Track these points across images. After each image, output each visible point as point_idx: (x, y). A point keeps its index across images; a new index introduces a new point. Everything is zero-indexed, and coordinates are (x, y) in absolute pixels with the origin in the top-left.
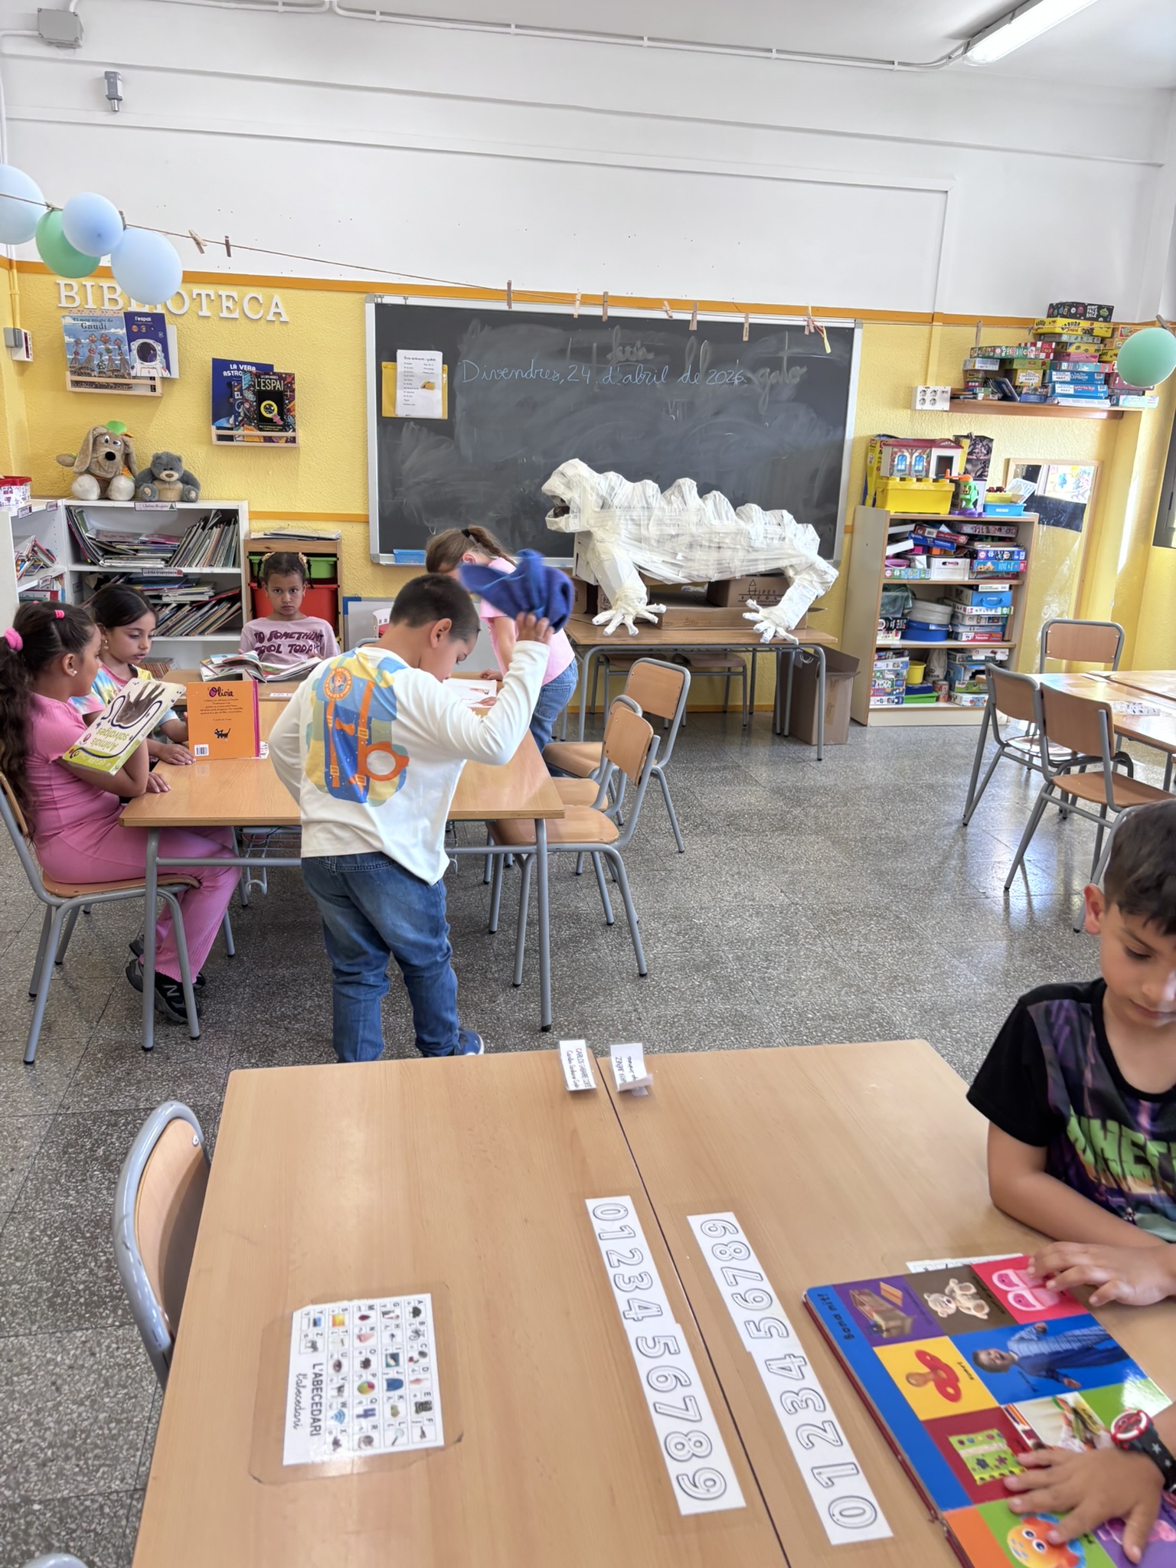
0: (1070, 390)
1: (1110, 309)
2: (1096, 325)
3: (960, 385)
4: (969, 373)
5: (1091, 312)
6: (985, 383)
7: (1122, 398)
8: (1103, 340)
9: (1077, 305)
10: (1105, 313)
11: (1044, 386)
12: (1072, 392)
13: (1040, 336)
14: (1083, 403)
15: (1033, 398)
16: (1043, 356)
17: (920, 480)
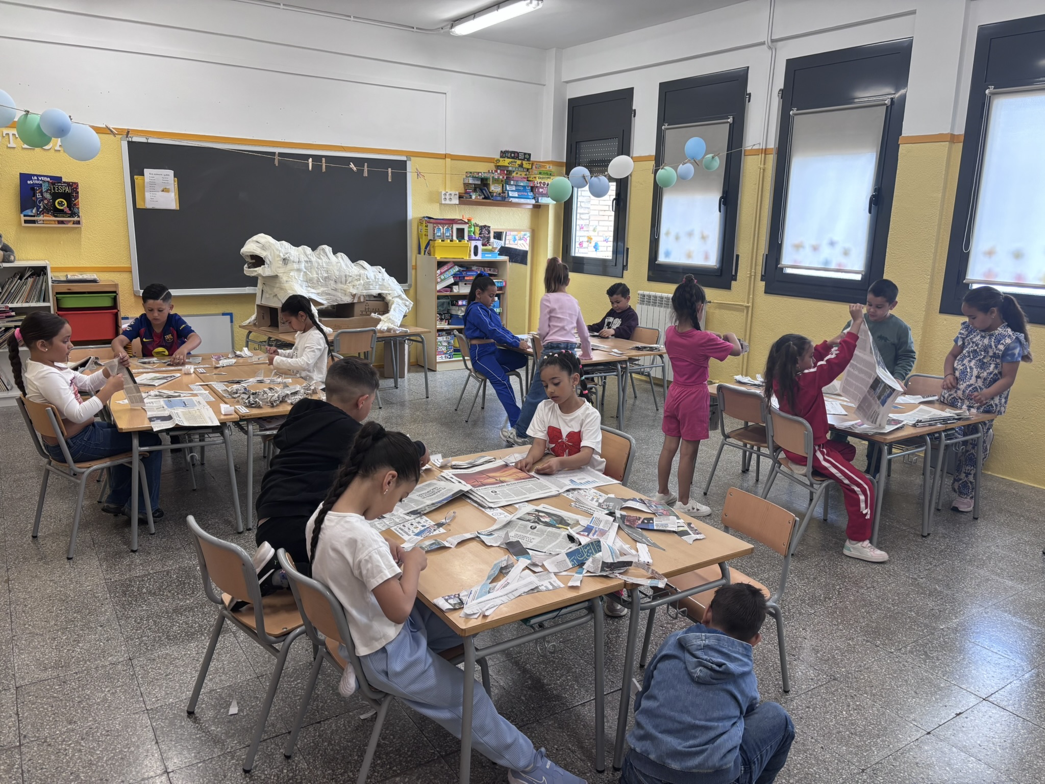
0: (516, 194)
1: (530, 155)
2: (524, 163)
3: (462, 191)
4: (466, 185)
5: (521, 156)
6: (475, 191)
7: (540, 198)
8: (528, 170)
9: (514, 152)
10: (527, 157)
11: (503, 192)
12: (517, 195)
13: (498, 167)
14: (522, 201)
15: (499, 198)
16: (501, 177)
17: (452, 241)
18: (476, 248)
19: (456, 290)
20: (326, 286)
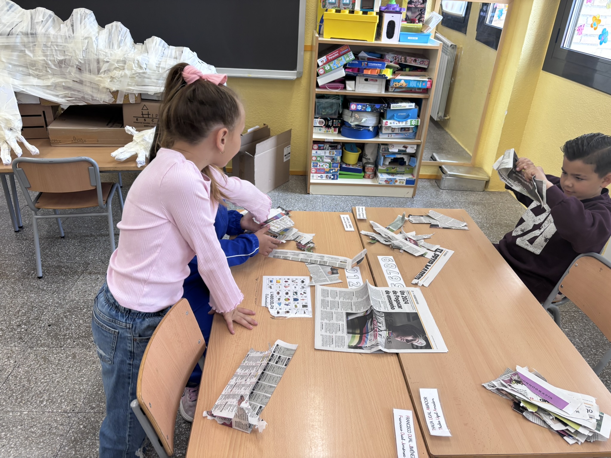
17: (352, 12)
18: (392, 25)
19: (350, 86)
20: (63, 75)
